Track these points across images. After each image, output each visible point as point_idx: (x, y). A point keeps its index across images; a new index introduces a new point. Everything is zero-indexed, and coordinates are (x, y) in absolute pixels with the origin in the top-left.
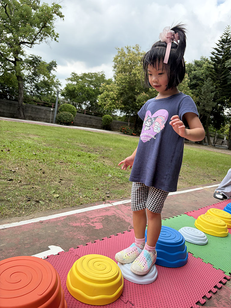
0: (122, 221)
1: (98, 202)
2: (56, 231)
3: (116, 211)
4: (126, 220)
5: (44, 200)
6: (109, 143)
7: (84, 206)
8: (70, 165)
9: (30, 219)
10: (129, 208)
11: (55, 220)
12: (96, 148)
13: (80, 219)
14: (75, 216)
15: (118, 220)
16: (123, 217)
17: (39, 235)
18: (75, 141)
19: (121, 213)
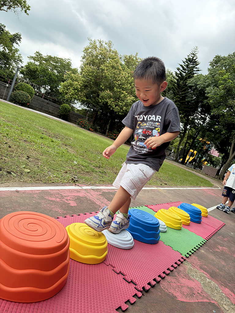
0: (93, 203)
1: (68, 183)
2: (34, 201)
3: (86, 194)
4: (96, 202)
5: (15, 172)
6: (68, 133)
7: (56, 185)
8: (34, 145)
9: (5, 187)
10: (97, 193)
11: (31, 192)
12: (56, 135)
13: (55, 195)
14: (50, 192)
15: (89, 201)
16: (93, 200)
17: (18, 202)
18: (34, 123)
19: (91, 196)
